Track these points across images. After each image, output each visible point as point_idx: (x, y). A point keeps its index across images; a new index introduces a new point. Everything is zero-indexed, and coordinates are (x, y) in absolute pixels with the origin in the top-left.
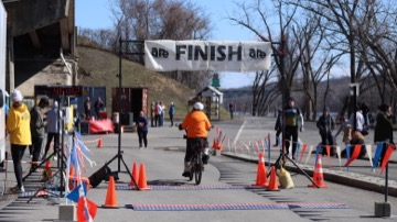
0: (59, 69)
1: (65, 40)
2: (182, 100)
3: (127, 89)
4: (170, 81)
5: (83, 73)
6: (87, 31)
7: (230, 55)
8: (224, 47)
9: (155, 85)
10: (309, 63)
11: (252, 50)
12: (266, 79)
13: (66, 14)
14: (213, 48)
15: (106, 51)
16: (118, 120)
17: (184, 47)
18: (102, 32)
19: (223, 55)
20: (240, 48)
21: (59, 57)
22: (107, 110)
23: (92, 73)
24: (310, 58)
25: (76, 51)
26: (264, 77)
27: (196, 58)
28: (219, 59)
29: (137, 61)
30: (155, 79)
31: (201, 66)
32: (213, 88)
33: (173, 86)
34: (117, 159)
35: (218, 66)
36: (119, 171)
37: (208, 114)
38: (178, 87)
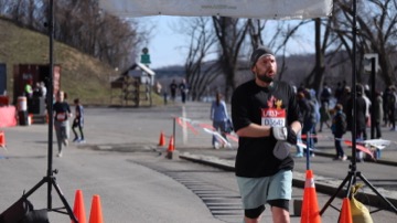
2: (102, 82)
3: (33, 66)
4: (86, 57)
9: (68, 63)
10: (259, 34)
12: (203, 55)
16: (25, 107)
22: (8, 93)
24: (260, 29)
26: (199, 54)
29: (44, 33)
30: (68, 55)
31: (203, 7)
32: (142, 66)
33: (90, 63)
34: (46, 185)
35: (235, 8)
36: (50, 208)
37: (136, 100)
38: (97, 64)
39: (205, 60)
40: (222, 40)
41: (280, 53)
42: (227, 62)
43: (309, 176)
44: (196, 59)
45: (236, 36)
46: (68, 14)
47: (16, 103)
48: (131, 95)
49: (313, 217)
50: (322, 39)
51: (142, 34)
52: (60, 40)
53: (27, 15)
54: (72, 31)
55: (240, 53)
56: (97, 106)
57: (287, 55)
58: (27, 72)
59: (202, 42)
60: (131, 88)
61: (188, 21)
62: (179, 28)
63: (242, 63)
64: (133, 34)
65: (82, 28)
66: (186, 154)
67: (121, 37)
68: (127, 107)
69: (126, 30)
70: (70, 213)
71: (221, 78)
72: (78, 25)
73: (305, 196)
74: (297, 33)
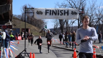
0: (9, 24)
1: (10, 17)
2: (38, 32)
5: (14, 25)
6: (15, 15)
7: (65, 13)
8: (62, 11)
11: (72, 12)
12: (57, 26)
13: (10, 10)
14: (58, 11)
15: (20, 20)
16: (23, 36)
17: (48, 10)
18: (19, 15)
19: (62, 13)
20: (68, 11)
21: (9, 21)
22: (20, 34)
23: (17, 25)
24: (68, 21)
25: (13, 20)
26: (56, 26)
27: (53, 15)
28: (61, 15)
30: (31, 27)
31: (54, 17)
32: (45, 29)
33: (36, 28)
34: (24, 51)
35: (60, 17)
36: (25, 56)
37: (44, 35)
38: (37, 28)
39: (57, 27)
40: (61, 24)
41: (72, 26)
42: (62, 28)
43: (75, 49)
44: (56, 27)
45: (63, 23)
46: (31, 19)
47: (22, 36)
48: (43, 34)
49: (76, 57)
50: (79, 23)
51: (46, 22)
52: (30, 24)
53: (24, 19)
54: (32, 22)
55: (64, 26)
56: (37, 36)
57: (73, 26)
58: (24, 30)
59: (57, 24)
60: (43, 33)
61: (54, 20)
62: (52, 21)
63: (64, 28)
64: (44, 23)
65: (34, 22)
66: (53, 45)
67: (41, 23)
68: (43, 36)
69: (42, 22)
70: (29, 57)
71: (61, 31)
72: (33, 21)
73: (74, 53)
74: (75, 22)
